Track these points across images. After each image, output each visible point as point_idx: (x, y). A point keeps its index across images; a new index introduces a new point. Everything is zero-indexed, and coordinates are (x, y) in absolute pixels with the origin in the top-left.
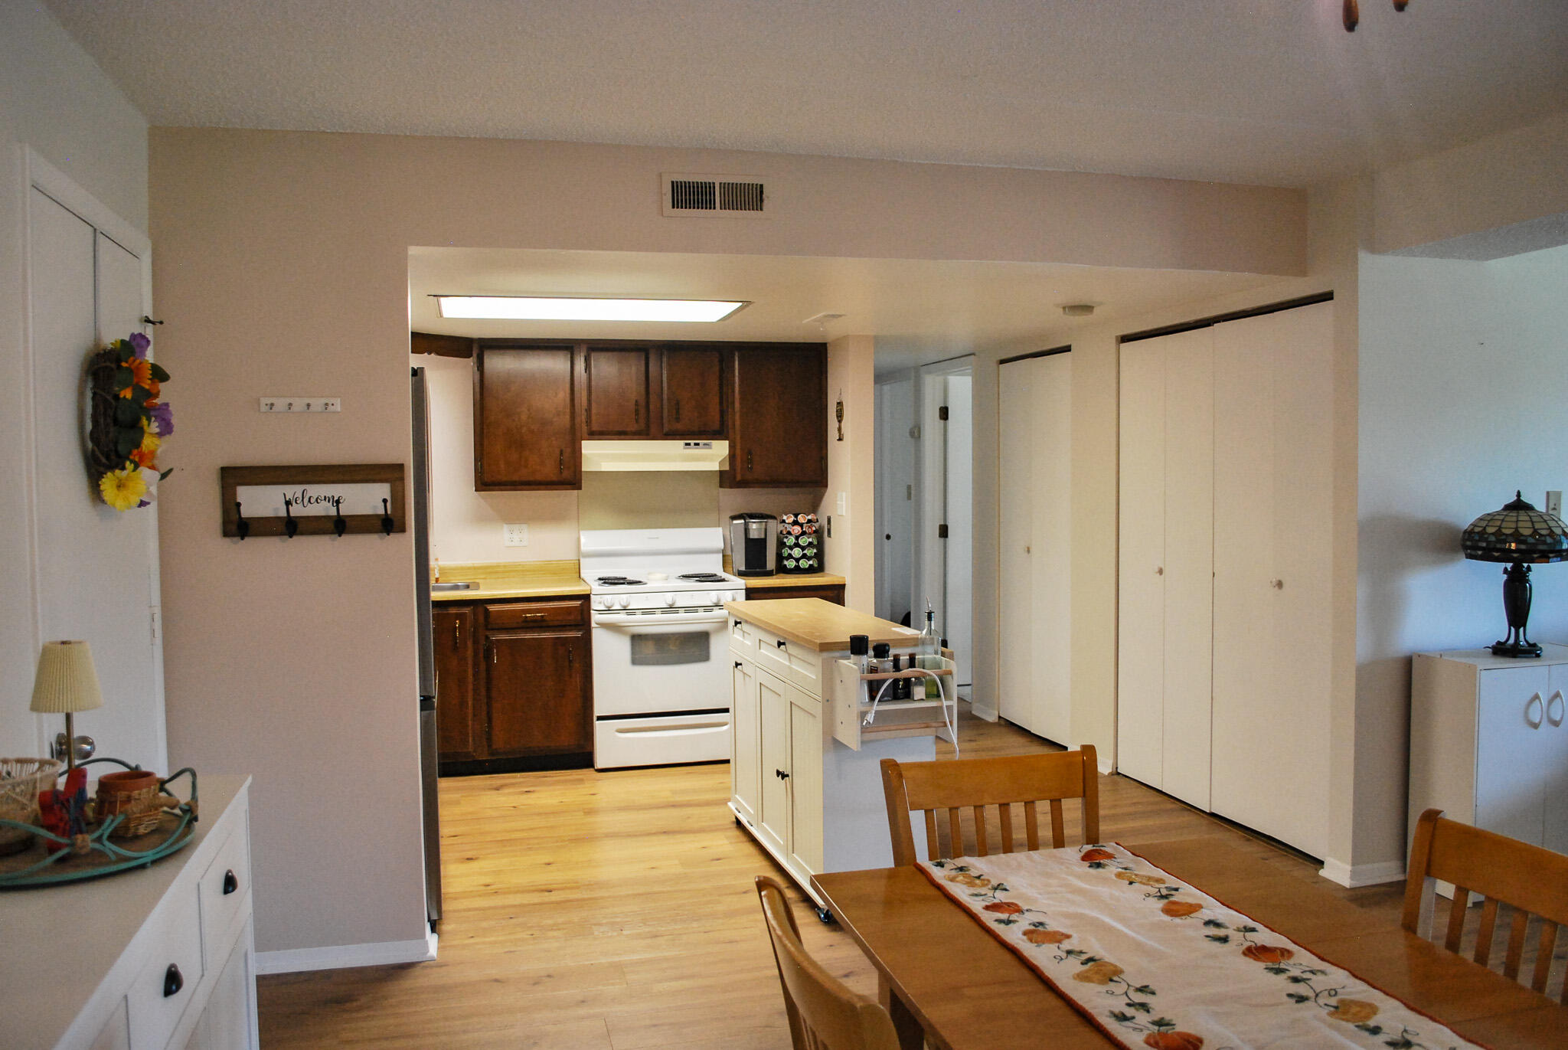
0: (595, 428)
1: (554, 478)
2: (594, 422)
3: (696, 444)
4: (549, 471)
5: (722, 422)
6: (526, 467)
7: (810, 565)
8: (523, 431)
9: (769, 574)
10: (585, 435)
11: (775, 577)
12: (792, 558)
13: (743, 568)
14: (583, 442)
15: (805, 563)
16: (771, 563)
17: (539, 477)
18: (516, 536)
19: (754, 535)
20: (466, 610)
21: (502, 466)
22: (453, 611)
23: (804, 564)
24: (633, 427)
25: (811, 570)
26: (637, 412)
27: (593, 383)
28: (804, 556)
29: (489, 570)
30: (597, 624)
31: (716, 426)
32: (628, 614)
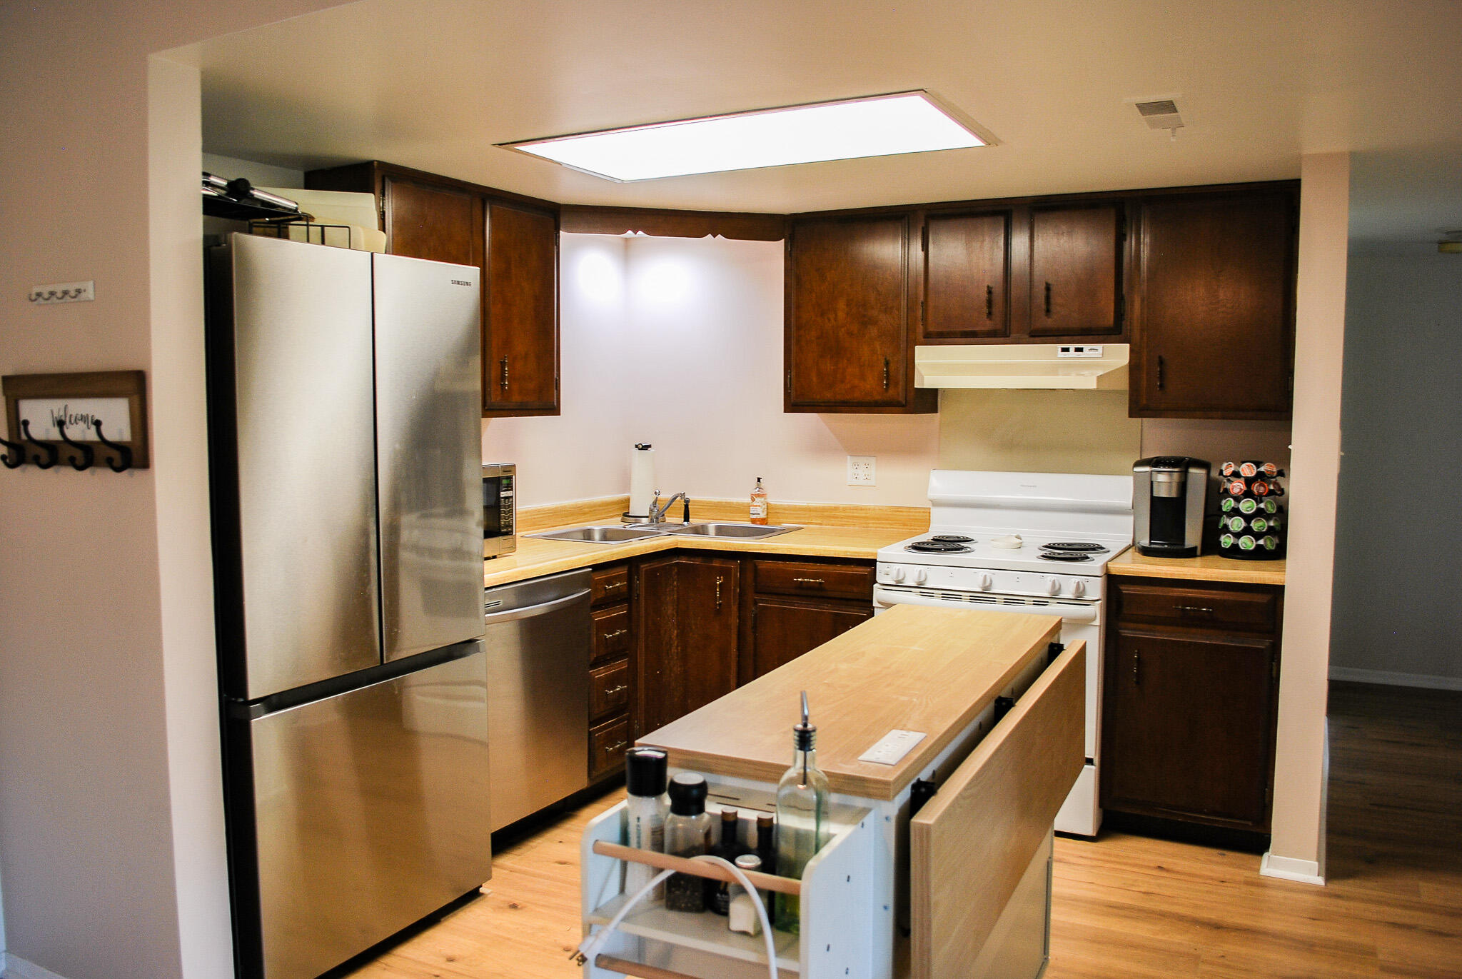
0: (931, 329)
1: (877, 397)
2: (930, 321)
3: (1078, 350)
4: (870, 385)
5: (1120, 314)
6: (842, 382)
7: (1258, 546)
8: (840, 334)
9: (1190, 553)
10: (921, 338)
11: (1198, 559)
12: (1229, 532)
13: (1145, 542)
14: (917, 347)
15: (1249, 543)
16: (1193, 536)
17: (857, 395)
18: (862, 472)
19: (1162, 492)
20: (734, 566)
21: (814, 379)
22: (717, 563)
23: (1247, 543)
24: (987, 325)
25: (1259, 554)
26: (990, 303)
27: (931, 265)
28: (1247, 531)
29: (826, 514)
30: (879, 603)
31: (1109, 320)
32: (923, 594)
